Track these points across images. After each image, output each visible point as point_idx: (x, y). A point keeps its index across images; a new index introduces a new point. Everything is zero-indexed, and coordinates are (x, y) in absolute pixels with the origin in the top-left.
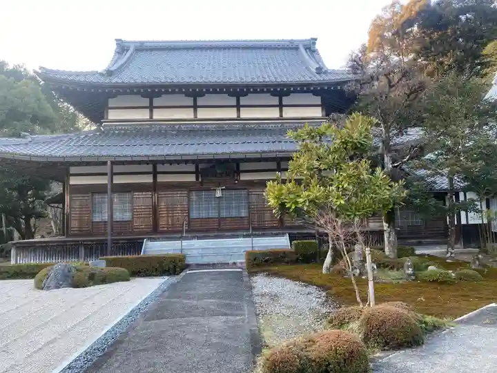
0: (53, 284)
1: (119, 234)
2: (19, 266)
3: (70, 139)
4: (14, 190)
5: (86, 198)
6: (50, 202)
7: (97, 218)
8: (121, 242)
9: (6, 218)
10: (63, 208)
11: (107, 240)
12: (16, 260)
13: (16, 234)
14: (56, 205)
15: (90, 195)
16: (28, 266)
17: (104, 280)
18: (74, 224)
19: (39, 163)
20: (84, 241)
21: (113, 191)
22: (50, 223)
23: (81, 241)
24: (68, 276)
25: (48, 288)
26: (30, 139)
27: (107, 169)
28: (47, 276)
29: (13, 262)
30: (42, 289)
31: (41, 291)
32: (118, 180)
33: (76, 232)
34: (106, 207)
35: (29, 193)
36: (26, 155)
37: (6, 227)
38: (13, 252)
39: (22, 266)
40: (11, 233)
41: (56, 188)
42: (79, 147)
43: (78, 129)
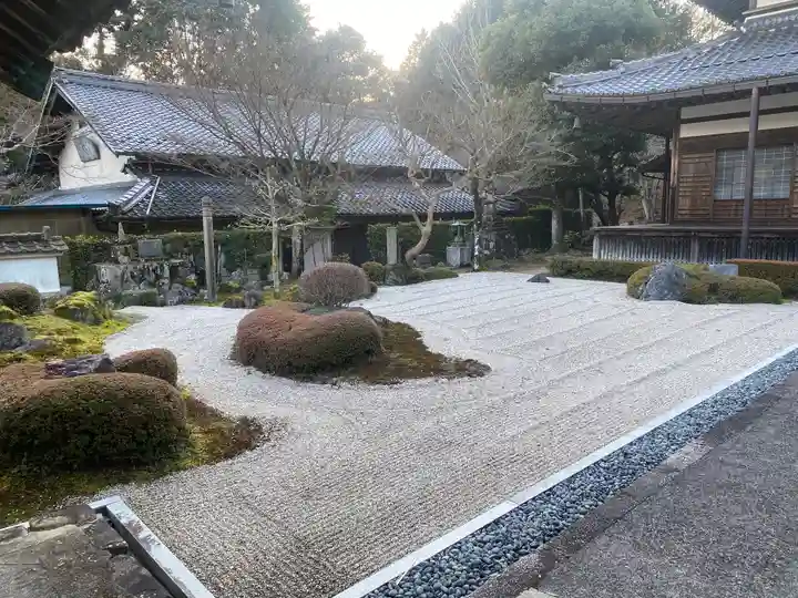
0: (653, 292)
1: (763, 222)
2: (605, 263)
3: (685, 58)
4: (595, 152)
5: (708, 160)
6: (644, 170)
7: (723, 194)
8: (765, 236)
9: (585, 195)
10: (667, 179)
11: (740, 232)
12: (599, 254)
13: (596, 219)
14: (651, 175)
15: (714, 154)
16: (616, 264)
17: (735, 296)
18: (684, 204)
19: (634, 106)
20: (699, 232)
21: (759, 145)
22: (640, 204)
23: (695, 231)
24: (676, 284)
25: (647, 298)
26: (622, 69)
27: (749, 105)
28: (646, 279)
29: (595, 256)
30: (638, 298)
31: (636, 301)
32: (768, 124)
33: (686, 217)
34: (741, 175)
35: (615, 157)
36: (618, 95)
37: (584, 207)
38: (596, 243)
39: (608, 263)
40: (589, 216)
41: (655, 147)
42: (700, 69)
43: (689, 42)
